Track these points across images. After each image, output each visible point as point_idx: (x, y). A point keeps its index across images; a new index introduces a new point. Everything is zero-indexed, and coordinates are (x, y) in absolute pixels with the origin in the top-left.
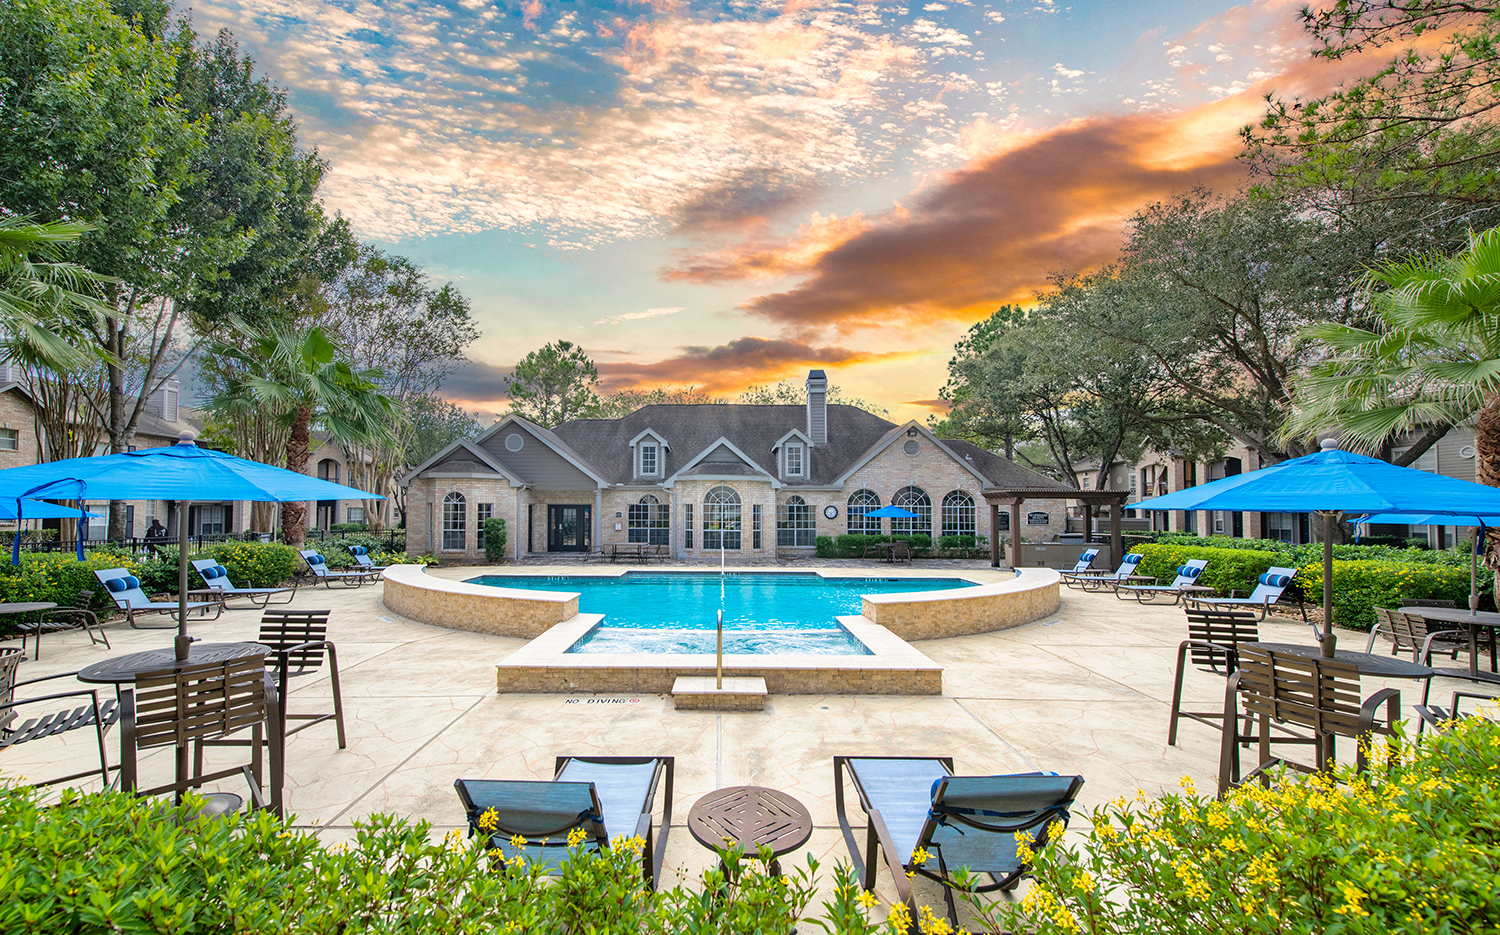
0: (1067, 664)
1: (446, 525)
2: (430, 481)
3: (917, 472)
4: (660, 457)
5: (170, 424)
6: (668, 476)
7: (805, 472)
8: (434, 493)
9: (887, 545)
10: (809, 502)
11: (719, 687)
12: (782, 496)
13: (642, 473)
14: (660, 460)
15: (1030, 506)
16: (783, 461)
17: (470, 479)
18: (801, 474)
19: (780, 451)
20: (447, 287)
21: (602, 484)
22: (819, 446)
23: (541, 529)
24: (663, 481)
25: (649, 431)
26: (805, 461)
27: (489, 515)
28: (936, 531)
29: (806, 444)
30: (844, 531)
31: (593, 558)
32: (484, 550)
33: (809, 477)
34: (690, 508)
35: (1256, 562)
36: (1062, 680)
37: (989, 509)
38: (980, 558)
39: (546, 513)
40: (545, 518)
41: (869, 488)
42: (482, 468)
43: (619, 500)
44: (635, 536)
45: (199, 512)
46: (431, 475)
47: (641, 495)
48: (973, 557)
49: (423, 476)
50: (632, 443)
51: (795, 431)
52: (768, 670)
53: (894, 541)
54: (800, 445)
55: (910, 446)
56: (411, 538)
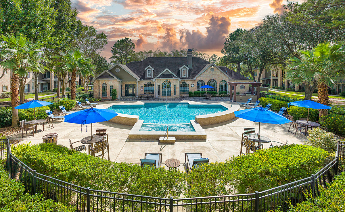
1: (103, 91)
2: (99, 81)
3: (214, 76)
8: (100, 83)
9: (206, 94)
10: (187, 83)
11: (167, 139)
12: (181, 82)
13: (148, 77)
14: (152, 73)
16: (181, 73)
17: (108, 80)
19: (181, 71)
21: (138, 79)
22: (190, 69)
23: (124, 90)
24: (153, 79)
25: (149, 66)
26: (187, 73)
27: (112, 88)
28: (218, 90)
29: (187, 69)
30: (196, 90)
31: (136, 98)
32: (111, 97)
33: (187, 77)
34: (159, 86)
40: (125, 88)
41: (202, 80)
42: (111, 77)
43: (142, 83)
44: (146, 92)
45: (42, 85)
46: (99, 79)
47: (147, 82)
48: (227, 97)
49: (97, 79)
50: (145, 69)
51: (184, 65)
52: (176, 135)
53: (208, 93)
55: (212, 70)
56: (95, 94)
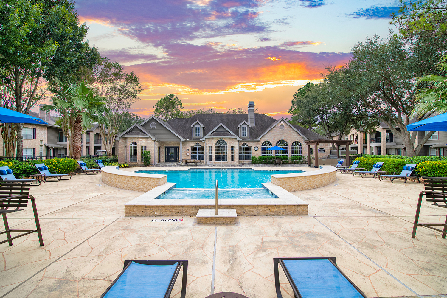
0: (350, 200)
1: (131, 153)
2: (125, 139)
3: (284, 135)
4: (201, 130)
5: (47, 121)
6: (203, 137)
7: (248, 135)
8: (127, 142)
9: (275, 159)
10: (249, 145)
11: (217, 214)
12: (241, 143)
13: (195, 136)
14: (201, 131)
15: (320, 146)
16: (241, 132)
17: (139, 138)
18: (247, 136)
19: (240, 129)
20: (132, 73)
21: (182, 139)
22: (252, 127)
23: (163, 155)
24: (202, 138)
25: (197, 121)
26: (248, 132)
27: (145, 150)
28: (290, 155)
29: (248, 126)
30: (260, 155)
31: (179, 164)
32: (143, 162)
33: (249, 137)
34: (211, 147)
35: (399, 162)
36: (352, 207)
37: (307, 147)
38: (304, 164)
39: (164, 149)
40: (164, 151)
41: (268, 140)
42: (143, 133)
43: (188, 145)
44: (193, 157)
45: (57, 151)
46: (126, 136)
47: (195, 143)
48: (301, 163)
49: (123, 137)
50: (192, 126)
51: (245, 122)
52: (237, 206)
53: (277, 158)
54: (246, 126)
55: (281, 126)
56: (120, 158)
